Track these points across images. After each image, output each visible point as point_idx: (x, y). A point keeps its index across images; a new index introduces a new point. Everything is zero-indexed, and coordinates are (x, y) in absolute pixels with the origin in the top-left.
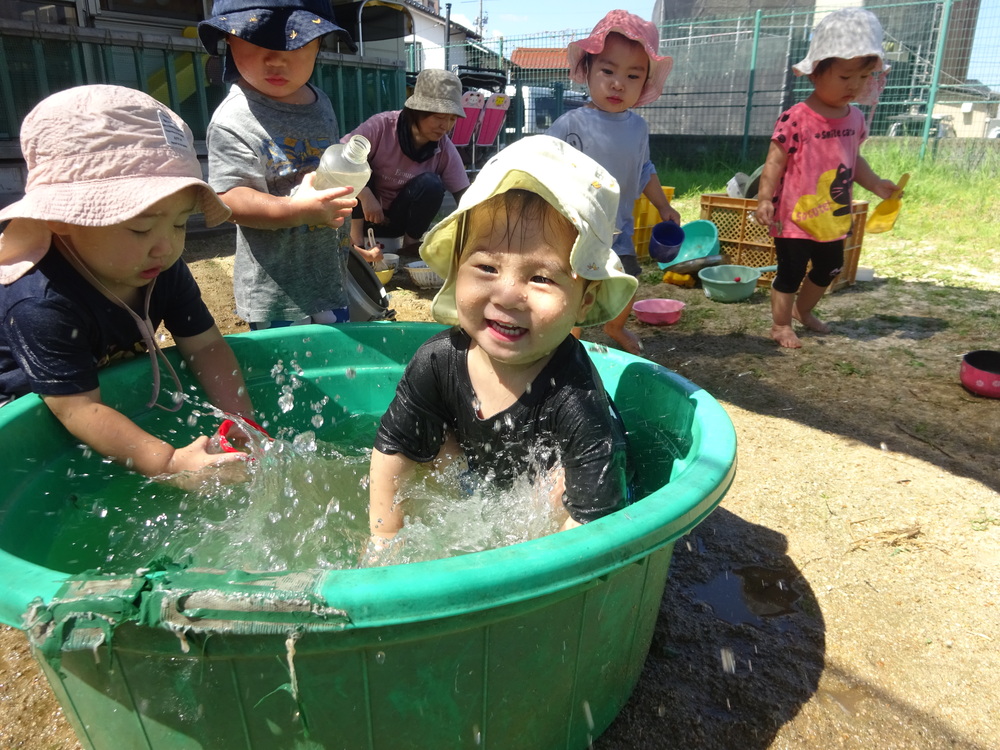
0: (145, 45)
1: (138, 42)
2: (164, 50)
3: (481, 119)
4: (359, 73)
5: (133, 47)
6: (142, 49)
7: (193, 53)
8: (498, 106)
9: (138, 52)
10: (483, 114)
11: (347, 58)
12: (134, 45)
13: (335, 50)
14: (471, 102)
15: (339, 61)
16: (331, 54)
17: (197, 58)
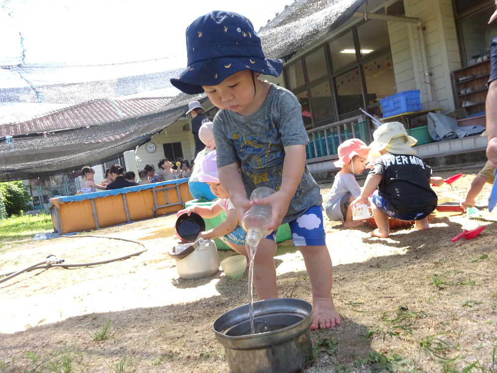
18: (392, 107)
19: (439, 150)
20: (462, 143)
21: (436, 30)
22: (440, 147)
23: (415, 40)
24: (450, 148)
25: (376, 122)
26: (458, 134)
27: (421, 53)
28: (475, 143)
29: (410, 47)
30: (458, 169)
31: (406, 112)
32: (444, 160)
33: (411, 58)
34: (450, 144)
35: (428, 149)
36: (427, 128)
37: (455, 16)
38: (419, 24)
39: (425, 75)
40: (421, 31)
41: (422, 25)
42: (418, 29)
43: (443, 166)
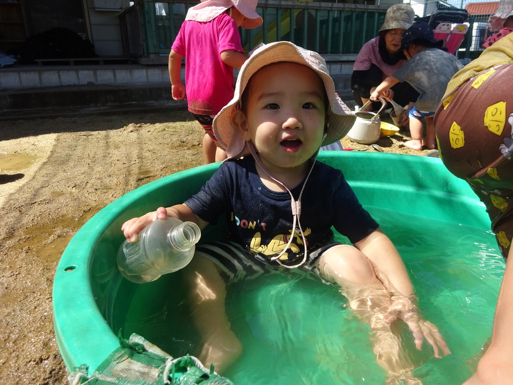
0: (268, 6)
1: (265, 4)
2: (277, 8)
3: (448, 40)
4: (376, 15)
5: (262, 7)
6: (266, 8)
7: (291, 9)
8: (460, 31)
9: (265, 9)
10: (449, 36)
11: (371, 7)
12: (263, 6)
13: (364, 4)
14: (442, 29)
15: (366, 9)
16: (362, 5)
17: (292, 11)
43: (10, 110)
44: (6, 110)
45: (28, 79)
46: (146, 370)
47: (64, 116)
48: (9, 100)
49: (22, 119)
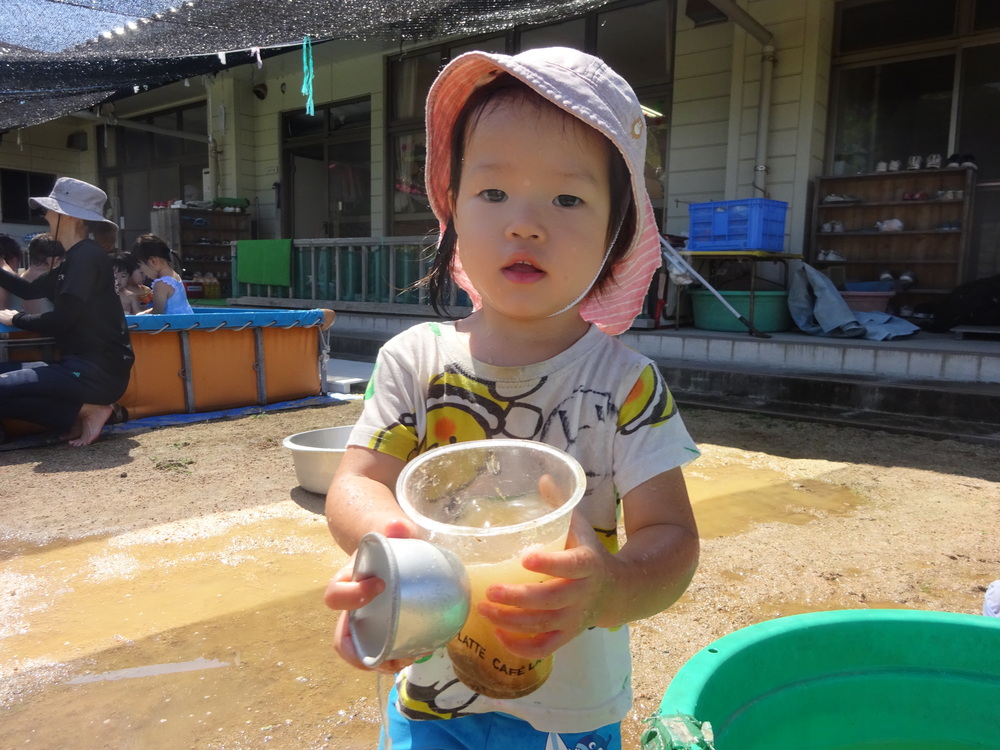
18: (722, 229)
19: (843, 363)
20: (909, 360)
21: (800, 74)
22: (847, 358)
23: (744, 82)
24: (875, 365)
25: (672, 255)
26: (870, 329)
27: (759, 116)
28: (943, 367)
29: (729, 95)
30: (947, 437)
31: (758, 249)
32: (877, 396)
33: (727, 119)
34: (876, 356)
35: (814, 355)
36: (786, 297)
37: (834, 56)
38: (769, 49)
39: (756, 170)
40: (769, 65)
41: (774, 52)
42: (763, 59)
43: (873, 411)
44: (867, 410)
45: (923, 364)
46: (686, 734)
47: (957, 439)
48: (877, 394)
49: (885, 430)
